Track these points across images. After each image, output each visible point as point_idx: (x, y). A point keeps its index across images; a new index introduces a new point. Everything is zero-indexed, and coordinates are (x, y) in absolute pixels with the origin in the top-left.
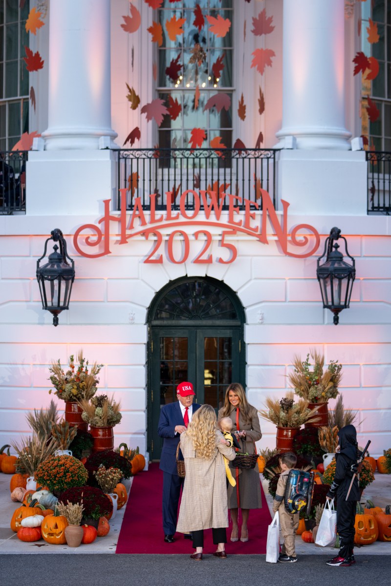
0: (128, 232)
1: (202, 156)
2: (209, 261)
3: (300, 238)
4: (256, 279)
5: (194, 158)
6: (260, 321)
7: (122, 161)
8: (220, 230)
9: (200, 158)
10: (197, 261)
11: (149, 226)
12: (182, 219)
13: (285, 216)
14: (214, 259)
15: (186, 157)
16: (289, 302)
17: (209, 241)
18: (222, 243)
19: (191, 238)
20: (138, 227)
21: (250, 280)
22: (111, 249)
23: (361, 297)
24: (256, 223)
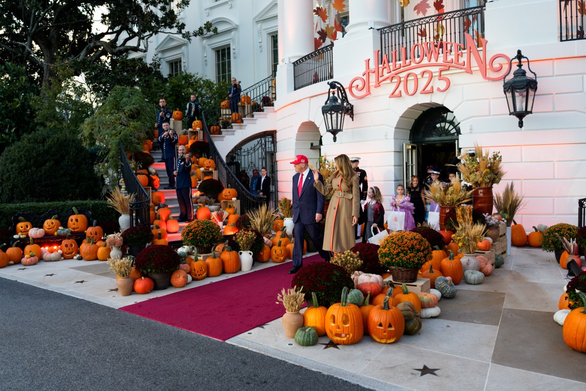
0: (381, 79)
1: (431, 21)
2: (431, 92)
3: (496, 65)
4: (466, 100)
5: (425, 24)
6: (470, 131)
7: (383, 35)
8: (437, 69)
9: (429, 23)
10: (424, 92)
11: (393, 72)
12: (413, 64)
13: (485, 51)
14: (435, 89)
15: (420, 24)
16: (493, 115)
17: (431, 77)
18: (440, 77)
19: (419, 77)
20: (386, 75)
21: (462, 102)
22: (371, 91)
23: (554, 108)
24: (464, 59)
